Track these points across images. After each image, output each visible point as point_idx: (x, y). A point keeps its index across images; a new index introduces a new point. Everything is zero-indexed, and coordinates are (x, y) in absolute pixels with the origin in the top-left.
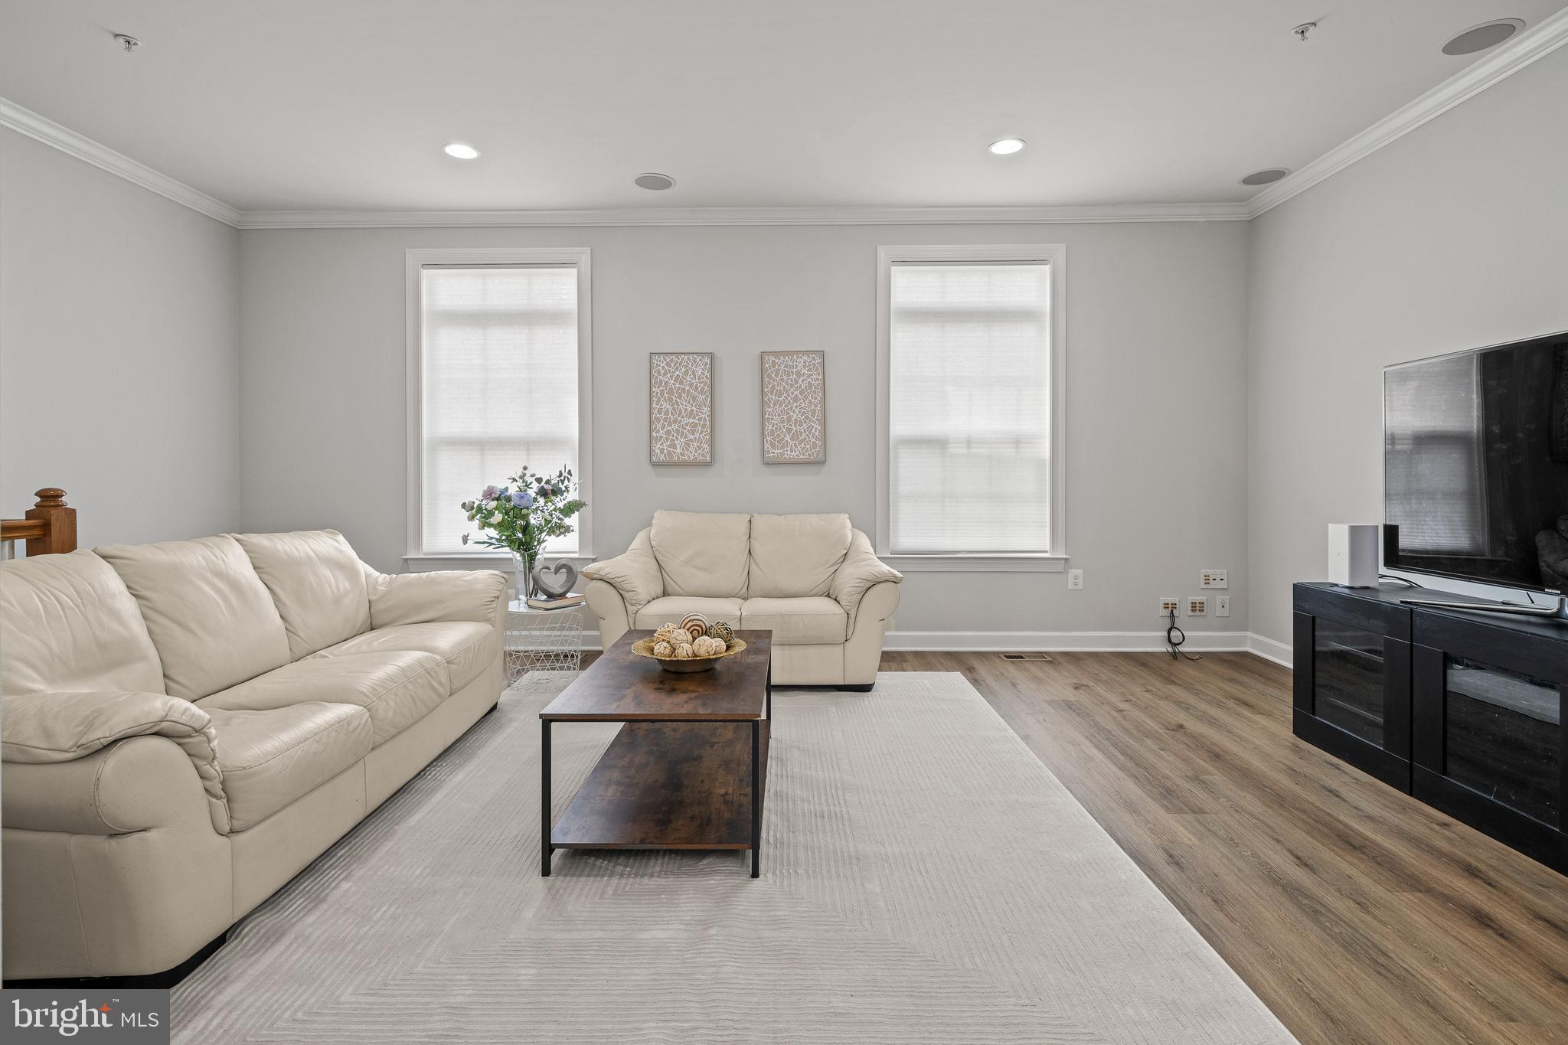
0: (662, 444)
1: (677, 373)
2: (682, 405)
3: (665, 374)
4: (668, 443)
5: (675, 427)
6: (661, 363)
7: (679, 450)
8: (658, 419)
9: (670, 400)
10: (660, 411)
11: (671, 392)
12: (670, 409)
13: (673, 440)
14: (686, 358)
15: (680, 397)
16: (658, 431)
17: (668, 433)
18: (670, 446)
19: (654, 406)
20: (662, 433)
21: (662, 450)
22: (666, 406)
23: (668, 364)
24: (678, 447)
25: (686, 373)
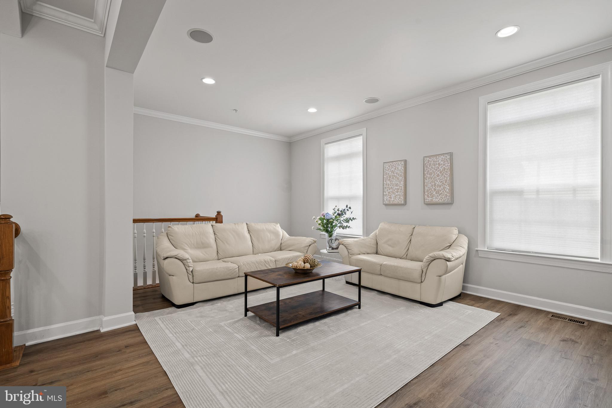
0: (387, 197)
1: (392, 169)
2: (394, 181)
3: (388, 170)
4: (389, 197)
5: (391, 190)
6: (387, 166)
7: (392, 199)
8: (386, 188)
9: (390, 180)
10: (386, 184)
11: (390, 177)
12: (390, 184)
13: (390, 195)
14: (395, 163)
15: (393, 178)
16: (386, 192)
17: (389, 193)
18: (389, 198)
19: (385, 183)
20: (387, 193)
21: (387, 200)
22: (388, 182)
23: (389, 166)
24: (392, 198)
25: (395, 169)
